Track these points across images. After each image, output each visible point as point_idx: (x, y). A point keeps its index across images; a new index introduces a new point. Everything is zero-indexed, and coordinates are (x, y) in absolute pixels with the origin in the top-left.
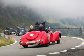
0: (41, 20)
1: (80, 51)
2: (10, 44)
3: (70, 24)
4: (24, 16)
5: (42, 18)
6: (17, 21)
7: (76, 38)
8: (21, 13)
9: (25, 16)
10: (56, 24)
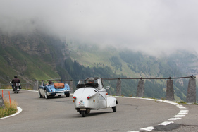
0: (65, 58)
1: (182, 128)
2: (9, 115)
3: (134, 70)
4: (25, 49)
5: (66, 55)
6: (8, 62)
7: (161, 101)
8: (18, 43)
9: (27, 48)
10: (101, 68)
